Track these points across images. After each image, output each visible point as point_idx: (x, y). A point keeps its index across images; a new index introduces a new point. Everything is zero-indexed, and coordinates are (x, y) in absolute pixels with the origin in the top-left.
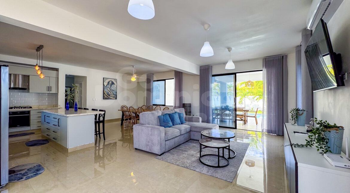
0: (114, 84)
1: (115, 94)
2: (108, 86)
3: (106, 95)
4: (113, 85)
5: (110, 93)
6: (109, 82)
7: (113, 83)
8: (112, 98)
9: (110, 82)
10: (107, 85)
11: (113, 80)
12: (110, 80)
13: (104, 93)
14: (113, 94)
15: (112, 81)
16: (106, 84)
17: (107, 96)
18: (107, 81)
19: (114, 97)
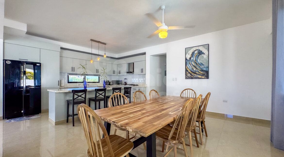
0: (203, 53)
1: (205, 69)
2: (192, 59)
3: (189, 73)
4: (200, 56)
5: (196, 69)
6: (193, 53)
7: (200, 53)
8: (200, 77)
9: (196, 52)
10: (190, 58)
11: (201, 49)
12: (195, 49)
13: (186, 70)
14: (202, 70)
15: (199, 50)
16: (188, 57)
17: (191, 74)
18: (190, 52)
19: (203, 75)
